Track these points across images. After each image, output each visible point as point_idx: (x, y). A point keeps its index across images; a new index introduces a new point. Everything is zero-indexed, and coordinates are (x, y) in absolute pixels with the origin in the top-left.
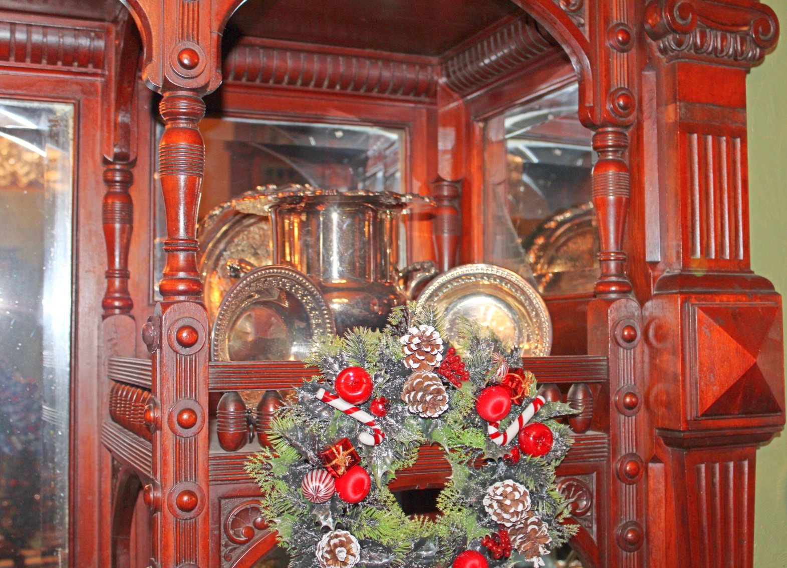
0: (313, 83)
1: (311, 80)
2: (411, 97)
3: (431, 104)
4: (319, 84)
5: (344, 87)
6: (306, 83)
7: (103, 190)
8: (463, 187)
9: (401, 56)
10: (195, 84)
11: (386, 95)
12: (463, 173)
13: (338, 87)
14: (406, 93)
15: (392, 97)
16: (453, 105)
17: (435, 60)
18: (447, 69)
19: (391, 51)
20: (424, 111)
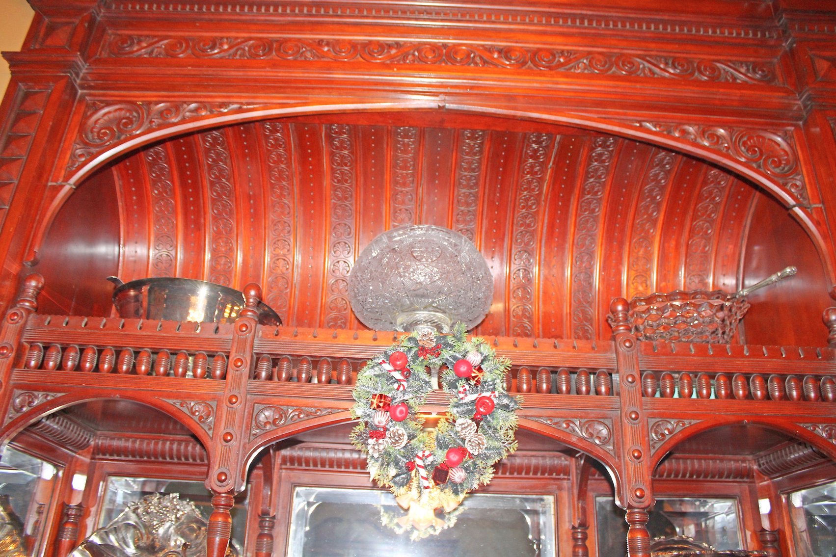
0: (680, 475)
1: (679, 474)
2: (738, 480)
3: (750, 482)
4: (684, 475)
5: (698, 476)
6: (677, 475)
7: (571, 543)
8: (779, 534)
9: (730, 456)
10: (643, 505)
11: (723, 479)
12: (777, 526)
13: (695, 477)
14: (735, 477)
15: (727, 480)
16: (765, 483)
17: (750, 457)
18: (758, 461)
19: (724, 454)
20: (747, 487)
